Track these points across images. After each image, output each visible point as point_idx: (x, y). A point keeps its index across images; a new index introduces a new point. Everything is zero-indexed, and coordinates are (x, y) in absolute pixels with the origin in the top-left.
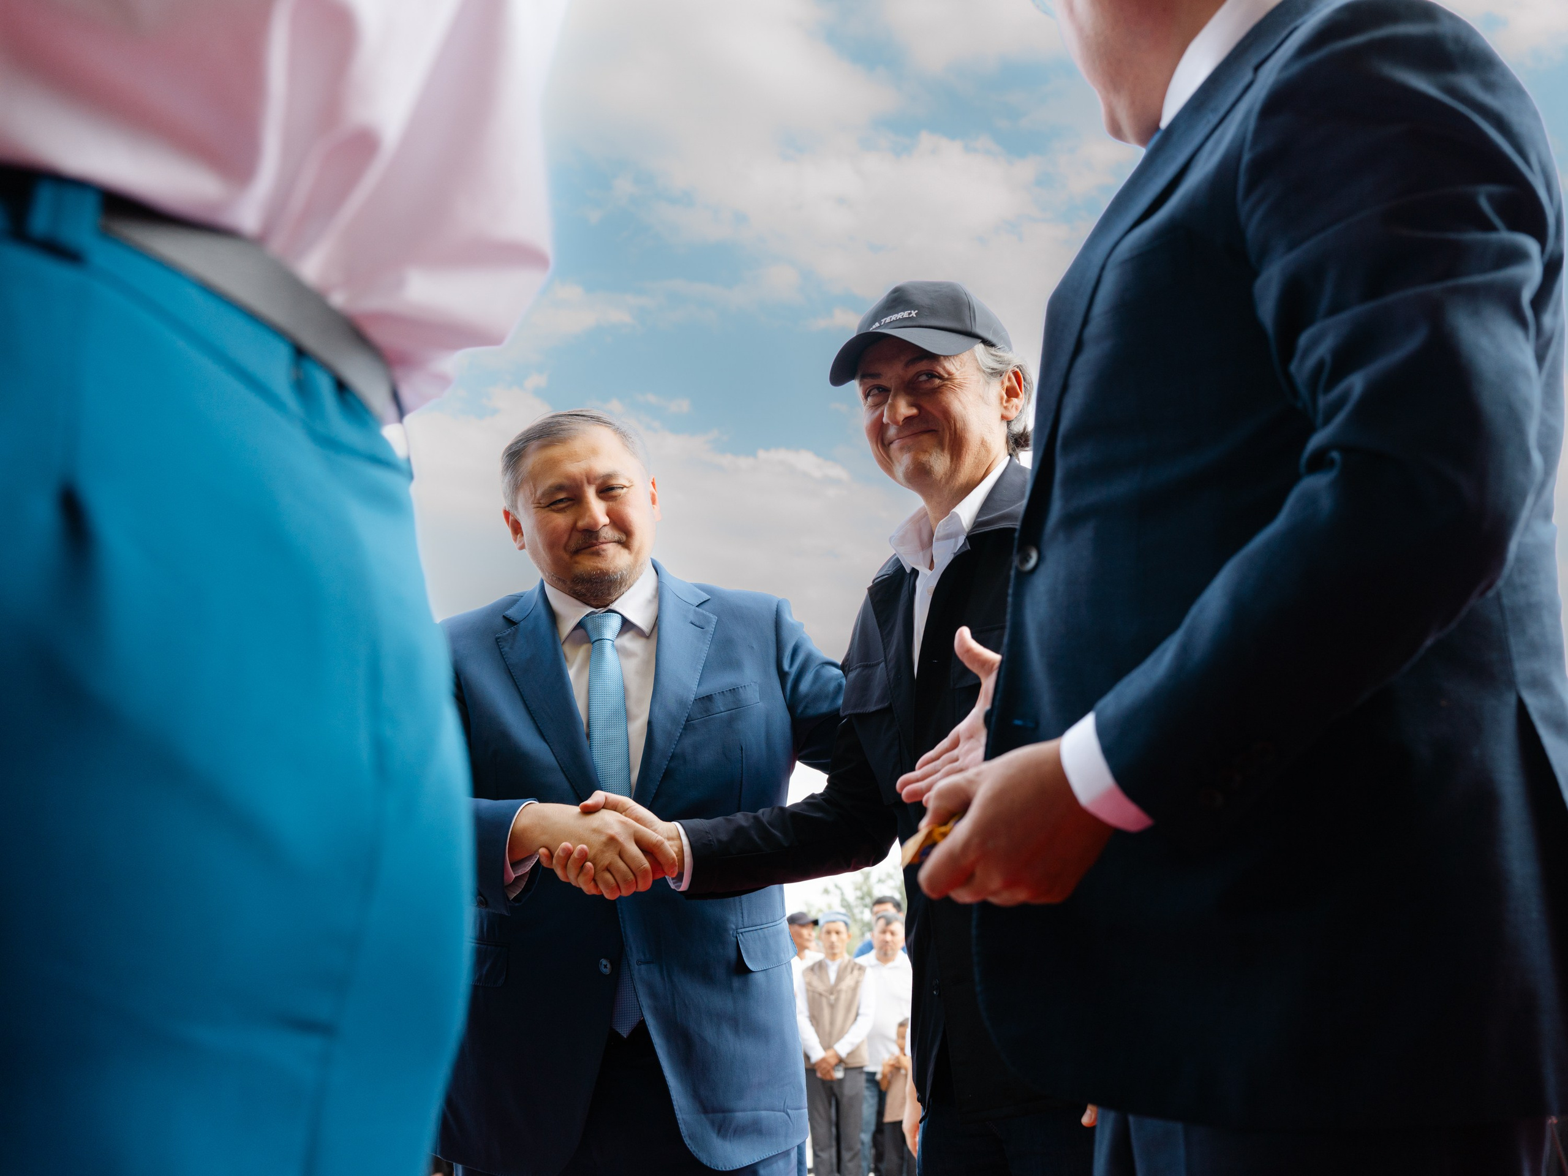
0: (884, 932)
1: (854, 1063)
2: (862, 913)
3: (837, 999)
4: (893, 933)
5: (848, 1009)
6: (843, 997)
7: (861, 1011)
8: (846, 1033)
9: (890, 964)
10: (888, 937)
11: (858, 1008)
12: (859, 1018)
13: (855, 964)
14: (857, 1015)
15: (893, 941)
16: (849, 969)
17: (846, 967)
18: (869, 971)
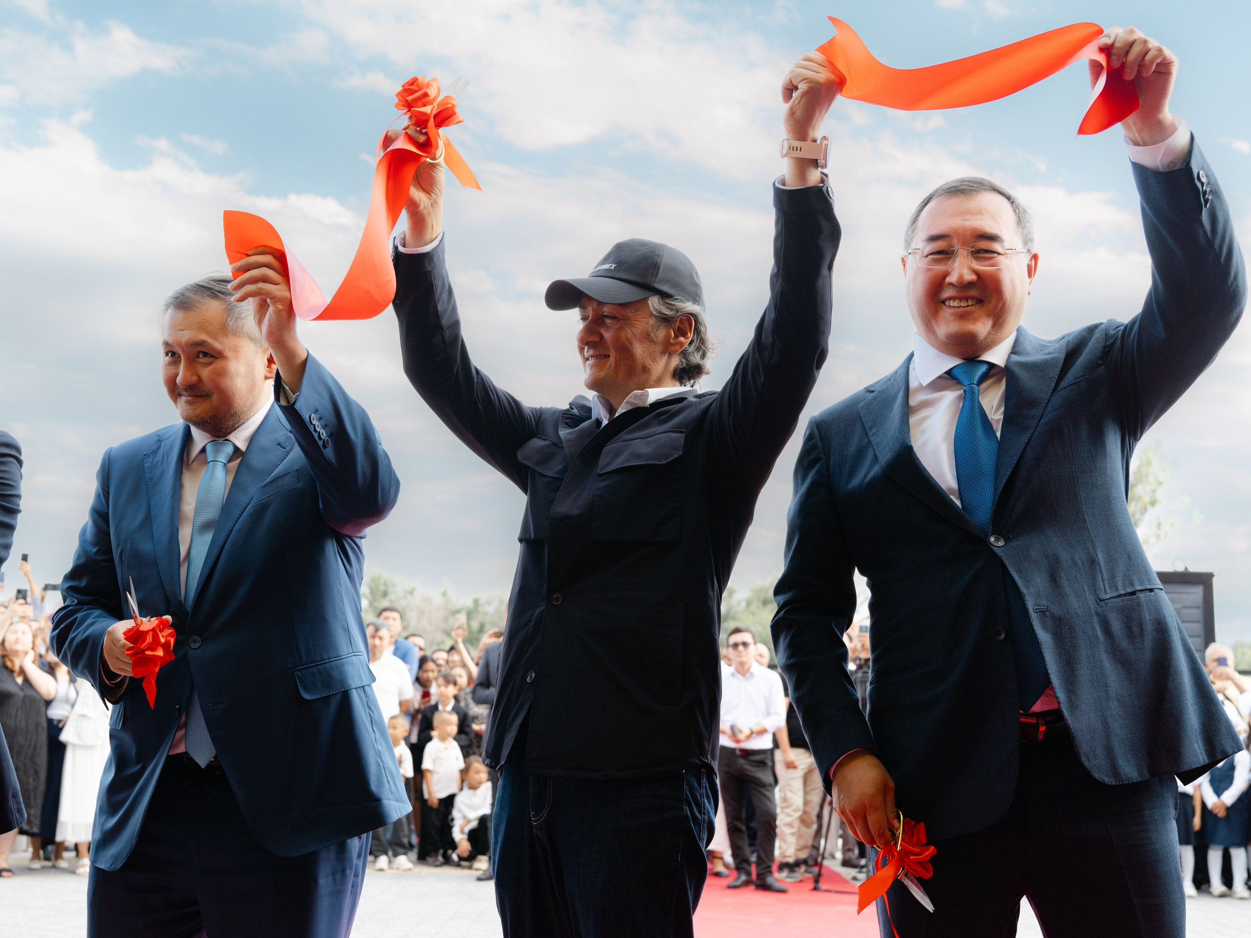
0: (373, 637)
15: (381, 645)
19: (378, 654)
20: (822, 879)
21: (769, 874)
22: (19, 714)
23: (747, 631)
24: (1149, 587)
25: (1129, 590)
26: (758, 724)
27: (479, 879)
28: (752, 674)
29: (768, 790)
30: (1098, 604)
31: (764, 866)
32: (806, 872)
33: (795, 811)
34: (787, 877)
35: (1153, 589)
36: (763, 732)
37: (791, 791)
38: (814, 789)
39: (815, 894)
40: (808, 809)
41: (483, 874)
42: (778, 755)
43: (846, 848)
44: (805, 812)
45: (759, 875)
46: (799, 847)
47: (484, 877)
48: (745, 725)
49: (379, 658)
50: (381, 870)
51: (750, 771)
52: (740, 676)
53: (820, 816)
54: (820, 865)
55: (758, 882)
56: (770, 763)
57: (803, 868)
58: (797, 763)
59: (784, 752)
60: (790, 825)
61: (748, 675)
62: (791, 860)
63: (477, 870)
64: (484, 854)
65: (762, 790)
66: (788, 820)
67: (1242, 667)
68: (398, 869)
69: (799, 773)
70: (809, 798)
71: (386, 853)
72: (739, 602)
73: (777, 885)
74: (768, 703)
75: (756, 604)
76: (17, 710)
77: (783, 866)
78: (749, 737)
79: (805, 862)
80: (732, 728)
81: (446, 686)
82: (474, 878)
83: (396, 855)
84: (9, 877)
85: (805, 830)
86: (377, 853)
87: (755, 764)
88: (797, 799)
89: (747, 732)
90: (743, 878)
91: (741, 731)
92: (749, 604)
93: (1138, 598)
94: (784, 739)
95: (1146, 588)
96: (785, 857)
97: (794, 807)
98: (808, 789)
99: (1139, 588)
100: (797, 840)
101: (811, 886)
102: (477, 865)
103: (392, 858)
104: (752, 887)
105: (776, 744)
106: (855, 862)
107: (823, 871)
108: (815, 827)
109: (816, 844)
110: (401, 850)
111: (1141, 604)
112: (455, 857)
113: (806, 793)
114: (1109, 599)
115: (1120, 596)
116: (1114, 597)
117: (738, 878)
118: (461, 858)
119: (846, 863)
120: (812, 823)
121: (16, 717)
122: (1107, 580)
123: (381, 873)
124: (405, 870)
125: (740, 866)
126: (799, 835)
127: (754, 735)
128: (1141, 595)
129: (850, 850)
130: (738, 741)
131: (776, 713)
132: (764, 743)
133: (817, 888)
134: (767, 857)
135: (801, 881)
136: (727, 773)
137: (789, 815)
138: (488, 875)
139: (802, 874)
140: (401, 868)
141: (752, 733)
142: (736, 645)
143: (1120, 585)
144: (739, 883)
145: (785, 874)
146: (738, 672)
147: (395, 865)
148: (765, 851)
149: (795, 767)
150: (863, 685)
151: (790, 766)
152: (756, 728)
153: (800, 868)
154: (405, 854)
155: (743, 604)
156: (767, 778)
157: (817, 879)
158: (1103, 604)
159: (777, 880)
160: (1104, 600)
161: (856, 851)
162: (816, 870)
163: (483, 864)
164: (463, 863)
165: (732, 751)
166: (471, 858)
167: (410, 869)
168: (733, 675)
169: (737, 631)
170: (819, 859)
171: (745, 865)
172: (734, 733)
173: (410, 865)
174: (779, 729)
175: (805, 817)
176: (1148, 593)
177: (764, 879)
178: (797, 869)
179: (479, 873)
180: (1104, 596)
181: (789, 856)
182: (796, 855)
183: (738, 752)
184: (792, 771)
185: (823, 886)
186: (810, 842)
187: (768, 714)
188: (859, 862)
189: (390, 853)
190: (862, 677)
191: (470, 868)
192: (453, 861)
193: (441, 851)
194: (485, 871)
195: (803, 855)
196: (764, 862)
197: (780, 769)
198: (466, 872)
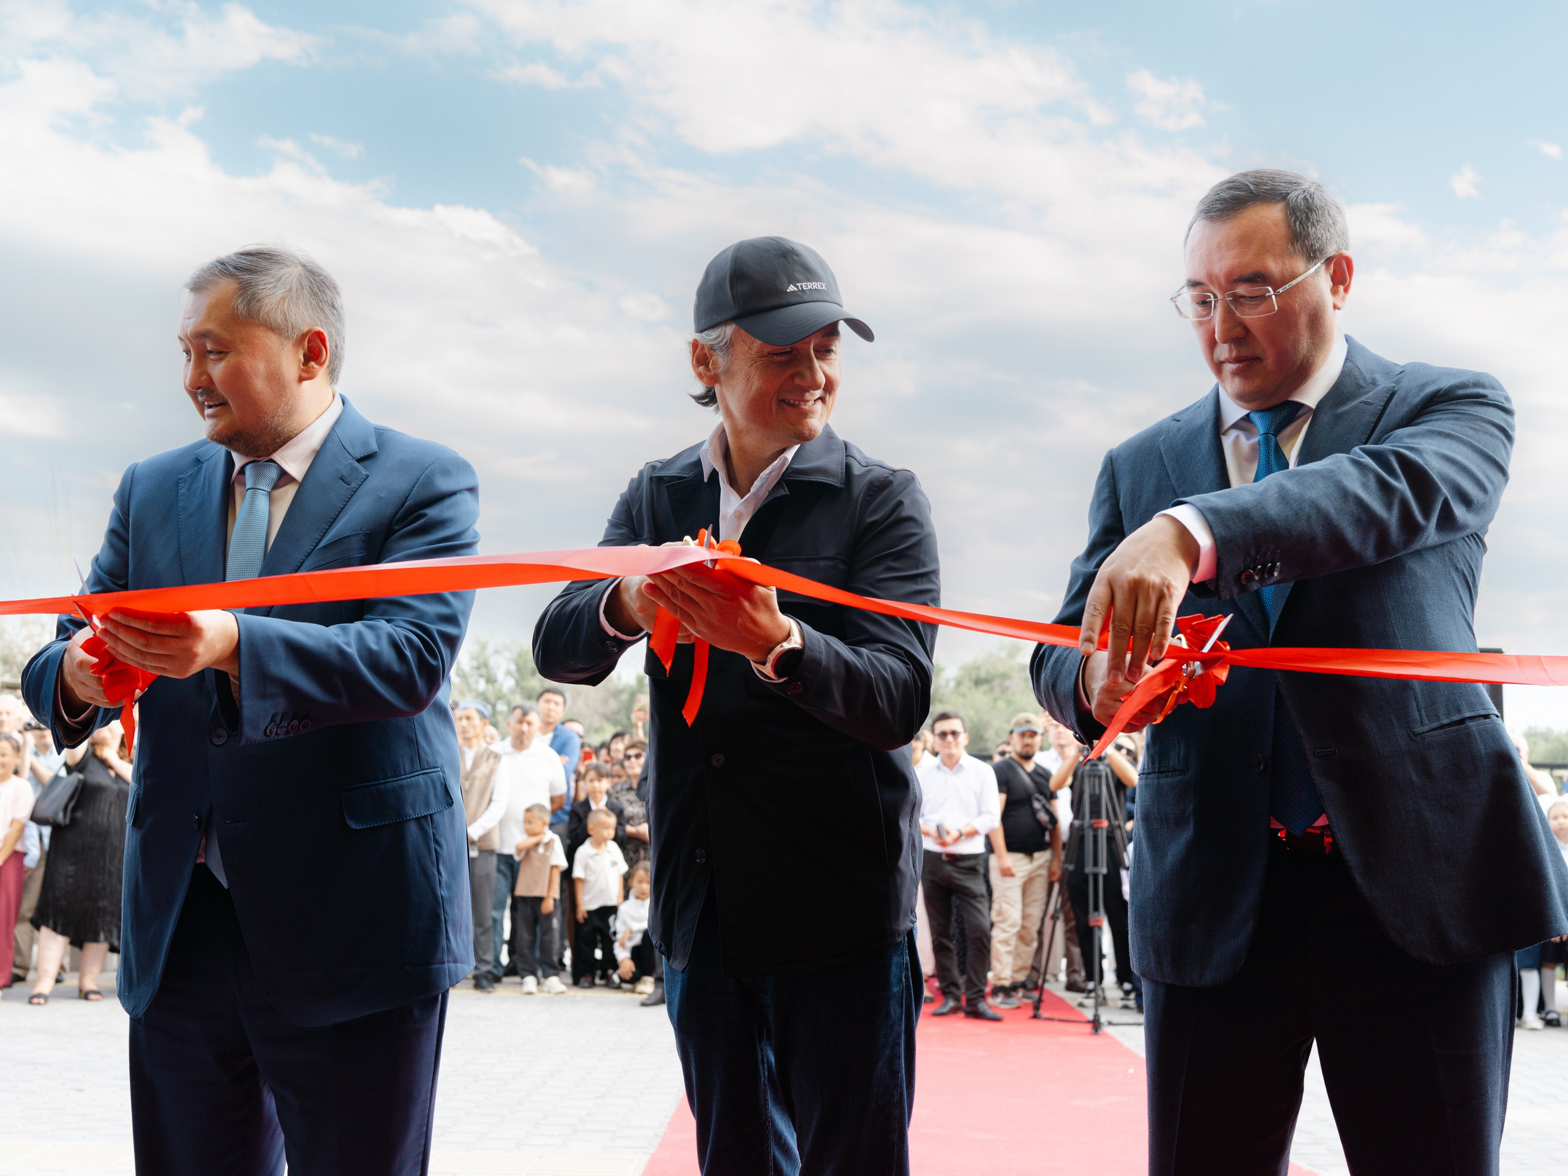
0: (521, 722)
1: (485, 846)
2: (477, 682)
3: (471, 786)
4: (529, 724)
5: (482, 795)
6: (478, 784)
7: (494, 797)
8: (480, 817)
9: (525, 752)
10: (525, 727)
11: (492, 794)
12: (492, 804)
13: (492, 752)
14: (490, 801)
15: (529, 731)
16: (485, 757)
17: (482, 756)
18: (504, 759)
19: (526, 742)
20: (1043, 1005)
21: (981, 999)
22: (112, 811)
23: (956, 717)
24: (1482, 712)
25: (1455, 718)
26: (968, 824)
27: (644, 1004)
28: (961, 766)
29: (980, 902)
30: (1412, 740)
31: (976, 989)
32: (1024, 997)
33: (1012, 926)
34: (1002, 1003)
35: (1489, 715)
36: (973, 834)
37: (1007, 903)
38: (1035, 901)
39: (1035, 1022)
40: (1027, 924)
41: (648, 999)
42: (993, 861)
43: (1072, 969)
44: (1023, 927)
45: (969, 1001)
46: (1016, 968)
47: (649, 1002)
48: (954, 824)
49: (528, 747)
50: (530, 993)
51: (959, 879)
52: (946, 769)
53: (1040, 933)
54: (1040, 989)
55: (969, 1009)
56: (982, 870)
57: (1021, 993)
58: (1014, 870)
59: (999, 857)
60: (1006, 942)
61: (956, 768)
62: (1007, 983)
63: (641, 993)
64: (649, 974)
65: (973, 901)
66: (1003, 936)
67: (1539, 759)
68: (549, 992)
69: (1016, 883)
70: (1029, 911)
71: (534, 974)
72: (948, 681)
73: (990, 1012)
74: (980, 801)
75: (967, 684)
76: (111, 805)
77: (998, 990)
78: (957, 840)
79: (1023, 985)
80: (939, 828)
81: (599, 780)
82: (638, 1003)
83: (546, 976)
84: (97, 1000)
85: (1023, 948)
86: (524, 973)
87: (963, 871)
88: (1014, 913)
89: (955, 834)
90: (951, 1004)
91: (948, 833)
92: (959, 683)
93: (1467, 728)
94: (1000, 841)
95: (1478, 714)
96: (1000, 979)
97: (1010, 922)
98: (1028, 900)
99: (1468, 714)
100: (1015, 959)
101: (1031, 1013)
102: (640, 987)
103: (542, 980)
104: (961, 1015)
105: (990, 848)
106: (1082, 985)
107: (1044, 997)
108: (1035, 945)
109: (1036, 965)
110: (552, 971)
111: (1472, 734)
112: (616, 978)
113: (1025, 905)
114: (1427, 732)
115: (1442, 727)
116: (1434, 729)
117: (946, 1004)
118: (622, 980)
119: (1071, 987)
120: (1032, 941)
121: (109, 813)
122: (1424, 708)
123: (529, 997)
124: (557, 993)
125: (947, 990)
126: (1017, 955)
127: (963, 838)
128: (1471, 724)
129: (1075, 971)
130: (944, 844)
131: (989, 813)
132: (977, 847)
133: (1038, 1016)
134: (980, 980)
135: (1018, 1008)
136: (932, 882)
137: (1004, 931)
138: (653, 1000)
139: (1019, 999)
140: (553, 991)
141: (961, 835)
142: (943, 735)
143: (1442, 712)
144: (946, 1009)
145: (999, 999)
146: (945, 764)
147: (545, 988)
148: (976, 973)
149: (1012, 875)
150: (1092, 778)
151: (1007, 873)
152: (965, 830)
153: (1018, 993)
154: (556, 975)
155: (952, 684)
156: (979, 887)
157: (1037, 1006)
158: (1418, 739)
159: (990, 1007)
160: (1420, 734)
161: (1083, 973)
162: (1035, 995)
163: (647, 986)
164: (625, 986)
165: (938, 856)
166: (635, 979)
167: (562, 993)
168: (938, 767)
169: (944, 717)
170: (1040, 982)
171: (953, 989)
172: (940, 833)
173: (563, 988)
174: (993, 830)
175: (1024, 933)
176: (1482, 720)
177: (975, 1005)
178: (1013, 993)
179: (643, 997)
180: (1419, 729)
181: (1005, 979)
182: (1012, 977)
183: (944, 858)
184: (1008, 879)
185: (1043, 1013)
186: (1029, 962)
187: (980, 813)
188: (1086, 986)
189: (540, 973)
190: (1090, 770)
191: (633, 991)
192: (613, 982)
193: (599, 973)
194: (650, 995)
195: (1021, 977)
196: (976, 986)
197: (995, 877)
198: (629, 996)
